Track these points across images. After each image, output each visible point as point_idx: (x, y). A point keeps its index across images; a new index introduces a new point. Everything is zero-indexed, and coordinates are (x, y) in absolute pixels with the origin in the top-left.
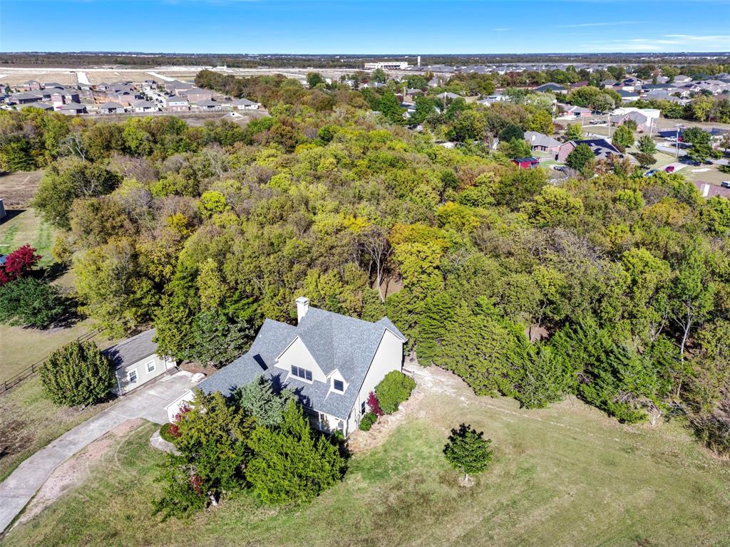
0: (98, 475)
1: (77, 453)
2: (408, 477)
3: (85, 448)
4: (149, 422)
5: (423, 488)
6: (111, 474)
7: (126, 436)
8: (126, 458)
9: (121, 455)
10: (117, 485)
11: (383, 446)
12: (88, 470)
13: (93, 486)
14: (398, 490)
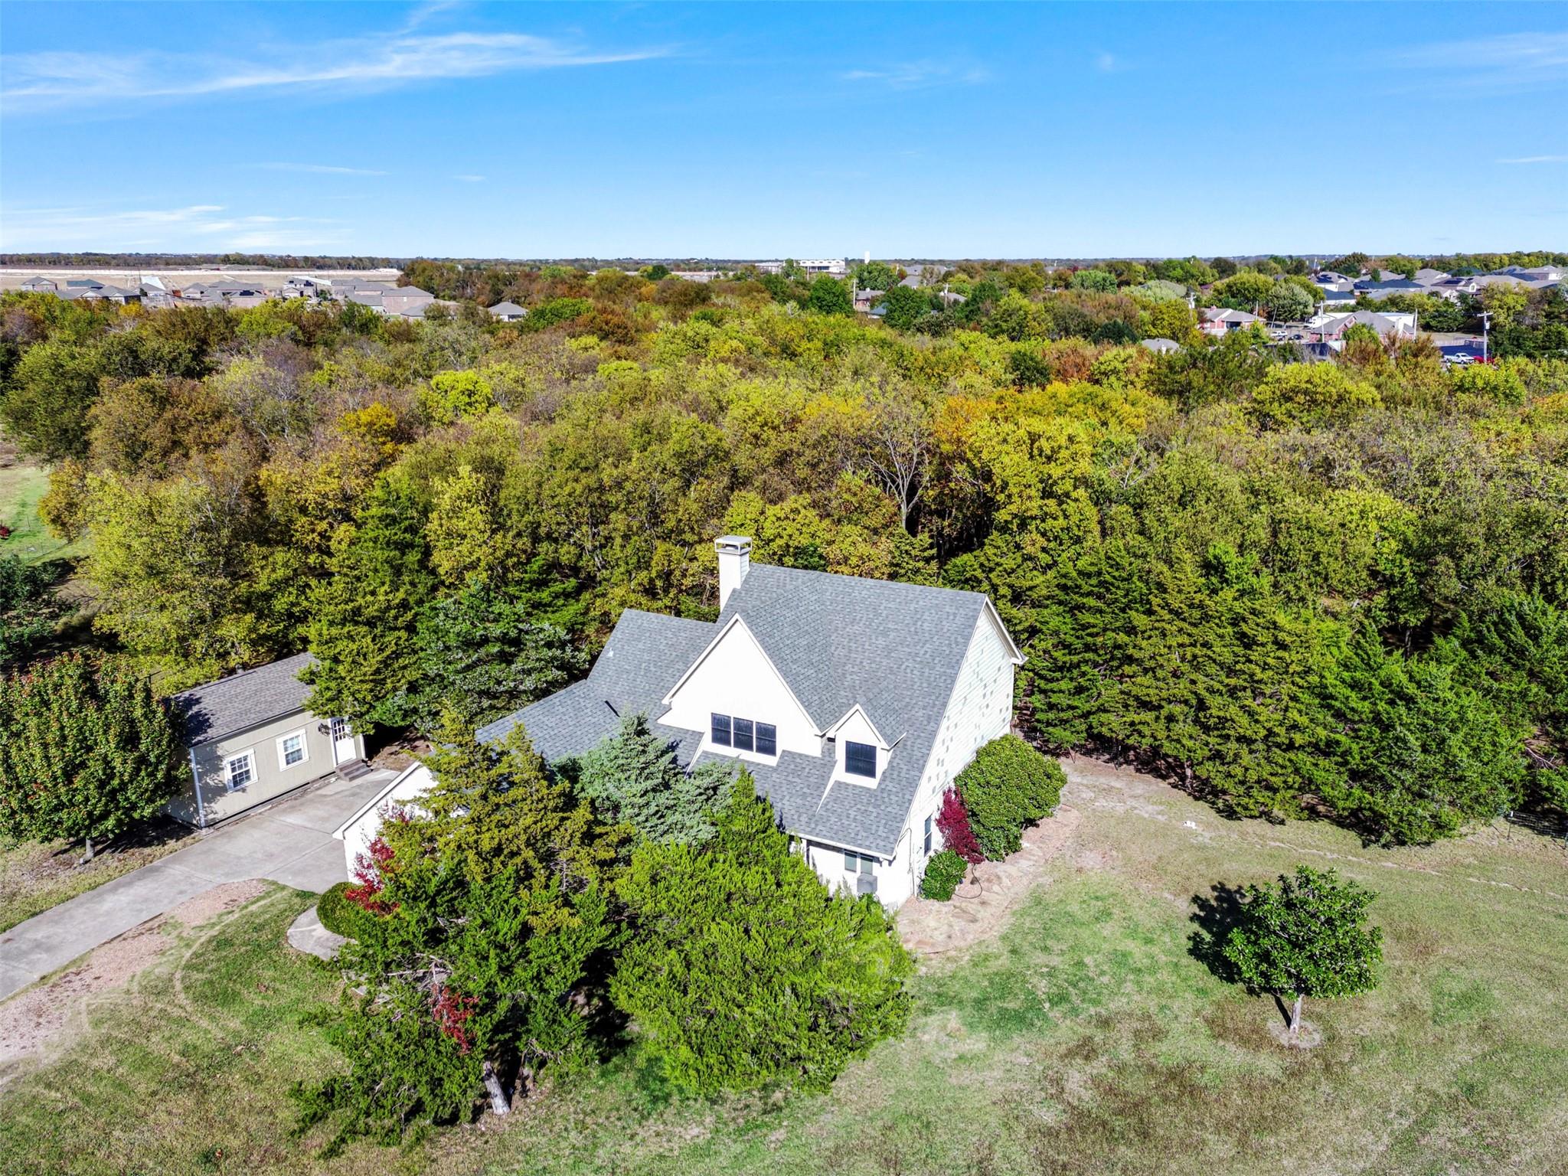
0: (115, 1033)
1: (55, 973)
2: (1105, 1023)
3: (82, 958)
4: (284, 888)
5: (1168, 1052)
6: (159, 1027)
7: (213, 925)
8: (211, 982)
9: (196, 975)
10: (176, 1058)
11: (1004, 938)
12: (84, 1018)
13: (95, 1063)
14: (1087, 1058)
